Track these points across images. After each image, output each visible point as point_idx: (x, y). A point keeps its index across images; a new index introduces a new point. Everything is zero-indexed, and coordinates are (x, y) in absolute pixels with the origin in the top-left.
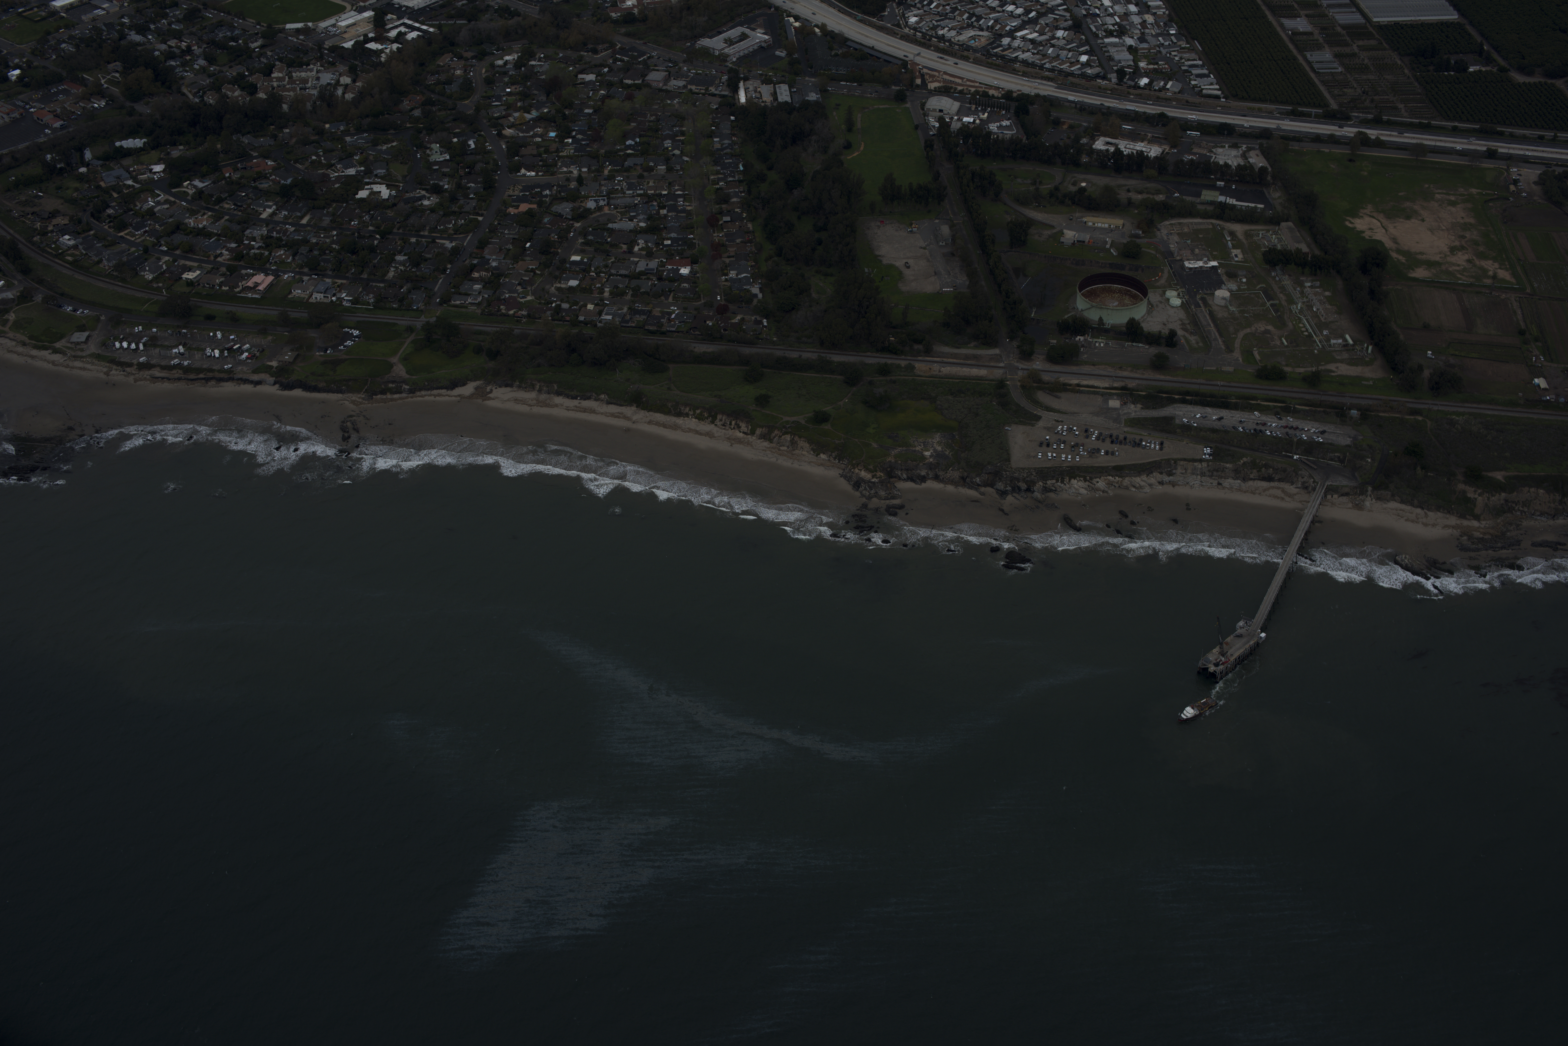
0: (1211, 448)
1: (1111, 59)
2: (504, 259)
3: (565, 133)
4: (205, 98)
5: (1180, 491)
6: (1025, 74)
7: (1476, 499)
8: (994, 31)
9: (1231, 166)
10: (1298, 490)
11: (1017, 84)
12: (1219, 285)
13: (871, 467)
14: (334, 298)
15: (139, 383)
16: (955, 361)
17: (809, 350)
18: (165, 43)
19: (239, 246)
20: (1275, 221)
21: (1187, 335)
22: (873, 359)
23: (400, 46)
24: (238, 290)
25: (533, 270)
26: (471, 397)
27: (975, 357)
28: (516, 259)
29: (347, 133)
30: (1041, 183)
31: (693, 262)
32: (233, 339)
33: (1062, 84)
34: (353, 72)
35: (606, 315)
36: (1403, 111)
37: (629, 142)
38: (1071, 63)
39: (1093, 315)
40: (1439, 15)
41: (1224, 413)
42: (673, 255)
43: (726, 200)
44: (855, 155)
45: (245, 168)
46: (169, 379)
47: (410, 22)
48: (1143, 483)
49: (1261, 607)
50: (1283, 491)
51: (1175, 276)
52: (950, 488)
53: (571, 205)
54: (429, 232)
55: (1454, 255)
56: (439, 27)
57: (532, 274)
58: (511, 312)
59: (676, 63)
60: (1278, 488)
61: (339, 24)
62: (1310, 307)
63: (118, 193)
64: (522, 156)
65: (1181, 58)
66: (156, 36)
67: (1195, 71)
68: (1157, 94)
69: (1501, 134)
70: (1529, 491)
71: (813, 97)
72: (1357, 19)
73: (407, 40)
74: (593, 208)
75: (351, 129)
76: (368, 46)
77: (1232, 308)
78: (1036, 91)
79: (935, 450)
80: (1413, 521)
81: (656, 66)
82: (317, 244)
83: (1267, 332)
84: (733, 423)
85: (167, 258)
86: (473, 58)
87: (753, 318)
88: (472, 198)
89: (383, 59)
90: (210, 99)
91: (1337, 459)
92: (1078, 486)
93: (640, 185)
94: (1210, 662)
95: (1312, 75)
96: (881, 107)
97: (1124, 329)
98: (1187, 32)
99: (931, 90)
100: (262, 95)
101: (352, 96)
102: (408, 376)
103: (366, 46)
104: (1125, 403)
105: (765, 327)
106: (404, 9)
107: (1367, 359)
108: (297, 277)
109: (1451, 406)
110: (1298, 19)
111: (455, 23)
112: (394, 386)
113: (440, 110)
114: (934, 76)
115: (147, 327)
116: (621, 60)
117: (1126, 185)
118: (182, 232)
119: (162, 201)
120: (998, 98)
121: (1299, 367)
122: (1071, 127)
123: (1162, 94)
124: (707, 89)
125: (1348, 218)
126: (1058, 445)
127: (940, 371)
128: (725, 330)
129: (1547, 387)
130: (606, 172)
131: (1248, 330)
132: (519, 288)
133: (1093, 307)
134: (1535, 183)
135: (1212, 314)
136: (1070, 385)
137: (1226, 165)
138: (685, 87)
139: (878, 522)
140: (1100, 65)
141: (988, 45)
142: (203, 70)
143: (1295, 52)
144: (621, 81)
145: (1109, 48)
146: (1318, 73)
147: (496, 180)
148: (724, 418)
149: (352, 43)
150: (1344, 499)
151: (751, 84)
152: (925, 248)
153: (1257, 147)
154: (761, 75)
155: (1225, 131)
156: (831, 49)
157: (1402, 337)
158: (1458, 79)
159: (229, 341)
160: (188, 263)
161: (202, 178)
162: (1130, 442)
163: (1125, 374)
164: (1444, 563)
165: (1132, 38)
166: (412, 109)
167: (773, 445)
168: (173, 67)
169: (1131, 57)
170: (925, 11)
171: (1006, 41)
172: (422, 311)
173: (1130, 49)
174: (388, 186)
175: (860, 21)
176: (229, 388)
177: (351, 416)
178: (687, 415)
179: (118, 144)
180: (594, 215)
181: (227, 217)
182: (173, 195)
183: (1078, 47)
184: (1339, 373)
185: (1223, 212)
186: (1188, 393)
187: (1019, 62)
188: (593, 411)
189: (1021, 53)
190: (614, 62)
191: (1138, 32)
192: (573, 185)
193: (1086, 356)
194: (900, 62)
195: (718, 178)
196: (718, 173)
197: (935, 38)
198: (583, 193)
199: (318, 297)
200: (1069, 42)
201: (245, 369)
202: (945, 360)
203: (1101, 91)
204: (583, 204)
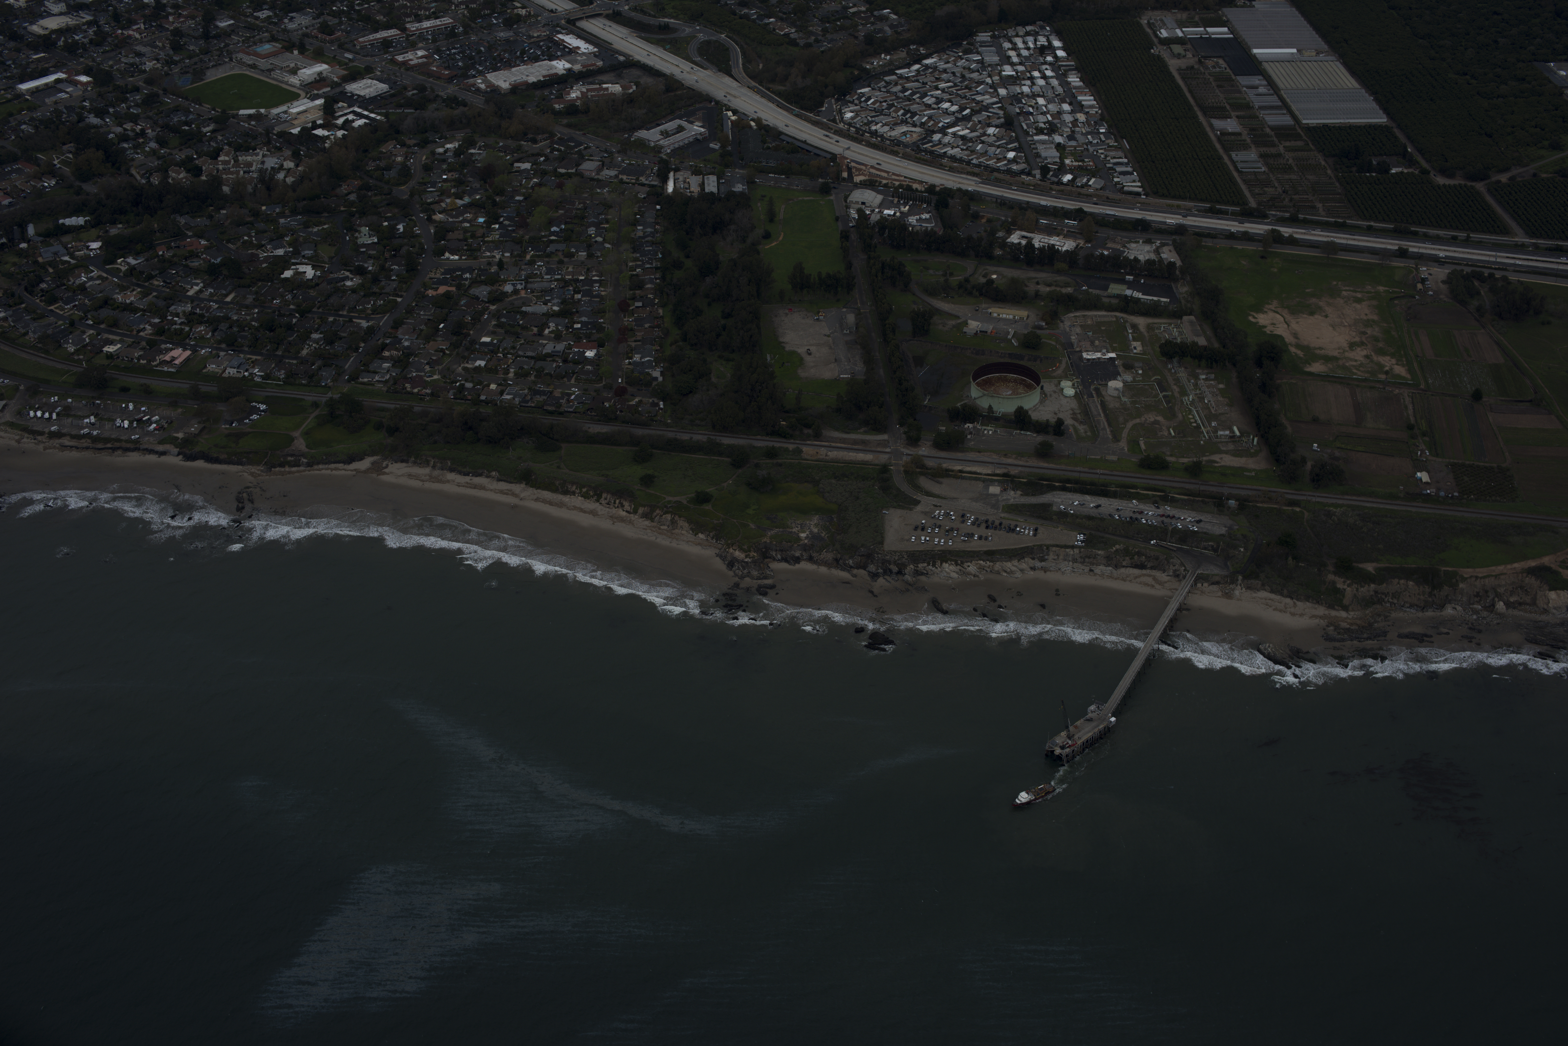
0: (1084, 534)
1: (1038, 155)
2: (417, 339)
3: (493, 218)
4: (152, 179)
5: (1051, 577)
6: (951, 169)
7: (1345, 590)
8: (926, 127)
9: (1140, 260)
10: (1169, 577)
11: (942, 178)
12: (1114, 376)
13: (745, 547)
14: (246, 374)
15: (48, 451)
16: (843, 445)
17: (701, 432)
18: (121, 126)
19: (162, 322)
20: (1177, 315)
21: (1076, 424)
22: (762, 443)
23: (346, 133)
24: (155, 363)
25: (442, 351)
26: (366, 471)
27: (864, 442)
28: (428, 339)
29: (282, 215)
30: (951, 274)
31: (600, 345)
32: (144, 411)
33: (986, 179)
34: (296, 157)
35: (507, 394)
36: (1321, 210)
37: (554, 229)
38: (998, 159)
39: (984, 403)
40: (1368, 119)
41: (1103, 501)
42: (581, 338)
43: (640, 286)
44: (773, 244)
45: (179, 247)
46: (77, 448)
47: (359, 110)
48: (1014, 568)
49: (1116, 691)
50: (1155, 579)
51: (1072, 366)
52: (823, 569)
53: (489, 288)
54: (348, 312)
55: (1353, 350)
56: (386, 115)
57: (441, 354)
58: (416, 390)
59: (611, 154)
60: (1149, 576)
61: (291, 110)
62: (1201, 399)
63: (53, 268)
64: (448, 241)
65: (1106, 156)
66: (113, 119)
67: (1119, 169)
68: (1079, 190)
69: (1415, 234)
70: (1399, 583)
71: (739, 188)
72: (1287, 120)
73: (353, 128)
74: (510, 291)
75: (287, 211)
76: (316, 132)
77: (1124, 399)
78: (959, 186)
79: (811, 532)
80: (1281, 611)
81: (591, 156)
82: (237, 320)
83: (1156, 422)
84: (617, 501)
85: (91, 332)
86: (415, 145)
87: (651, 401)
88: (394, 280)
89: (326, 145)
90: (155, 180)
91: (1210, 548)
92: (949, 569)
93: (559, 270)
94: (1057, 745)
95: (1235, 174)
96: (805, 199)
97: (1013, 417)
98: (1116, 131)
99: (857, 183)
100: (204, 178)
101: (292, 179)
102: (307, 450)
103: (313, 132)
104: (1005, 490)
105: (661, 409)
106: (355, 97)
107: (1252, 451)
108: (214, 352)
109: (1331, 498)
110: (1229, 120)
111: (403, 111)
112: (292, 459)
113: (376, 195)
114: (860, 170)
115: (62, 397)
116: (558, 150)
117: (1036, 278)
118: (110, 307)
119: (95, 277)
120: (921, 192)
121: (1183, 457)
122: (989, 221)
123: (1084, 191)
124: (637, 179)
125: (1252, 313)
126: (933, 529)
127: (826, 455)
128: (621, 411)
129: (1429, 481)
130: (528, 257)
131: (1138, 421)
132: (427, 368)
133: (984, 395)
134: (1443, 282)
135: (1103, 405)
136: (953, 471)
137: (1136, 260)
138: (616, 176)
139: (748, 601)
140: (1027, 162)
141: (919, 140)
142: (154, 152)
143: (1221, 151)
144: (555, 170)
145: (1038, 145)
146: (1242, 172)
147: (420, 263)
148: (609, 497)
149: (299, 129)
150: (1215, 588)
151: (681, 175)
152: (828, 336)
153: (1170, 242)
154: (691, 166)
155: (1141, 227)
156: (764, 142)
157: (1289, 429)
158: (1378, 180)
159: (140, 412)
160: (111, 337)
161: (136, 255)
162: (1005, 528)
163: (1010, 461)
164: (1308, 652)
165: (1062, 135)
166: (349, 193)
167: (654, 524)
168: (126, 149)
169: (1058, 154)
170: (862, 107)
171: (937, 137)
172: (329, 387)
173: (1059, 146)
174: (314, 267)
175: (797, 116)
176: (134, 457)
177: (248, 487)
178: (574, 493)
179: (61, 221)
180: (511, 299)
181: (155, 294)
182: (107, 271)
183: (1007, 144)
184: (1223, 464)
185: (1127, 305)
186: (1068, 481)
187: (948, 157)
188: (482, 488)
189: (950, 148)
190: (552, 152)
191: (1068, 130)
192: (494, 269)
193: (973, 443)
194: (829, 156)
195: (636, 265)
196: (636, 259)
197: (868, 133)
198: (502, 277)
199: (232, 372)
200: (999, 139)
201: (152, 439)
202: (833, 444)
203: (1024, 187)
204: (501, 288)
